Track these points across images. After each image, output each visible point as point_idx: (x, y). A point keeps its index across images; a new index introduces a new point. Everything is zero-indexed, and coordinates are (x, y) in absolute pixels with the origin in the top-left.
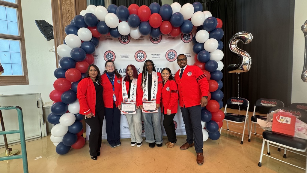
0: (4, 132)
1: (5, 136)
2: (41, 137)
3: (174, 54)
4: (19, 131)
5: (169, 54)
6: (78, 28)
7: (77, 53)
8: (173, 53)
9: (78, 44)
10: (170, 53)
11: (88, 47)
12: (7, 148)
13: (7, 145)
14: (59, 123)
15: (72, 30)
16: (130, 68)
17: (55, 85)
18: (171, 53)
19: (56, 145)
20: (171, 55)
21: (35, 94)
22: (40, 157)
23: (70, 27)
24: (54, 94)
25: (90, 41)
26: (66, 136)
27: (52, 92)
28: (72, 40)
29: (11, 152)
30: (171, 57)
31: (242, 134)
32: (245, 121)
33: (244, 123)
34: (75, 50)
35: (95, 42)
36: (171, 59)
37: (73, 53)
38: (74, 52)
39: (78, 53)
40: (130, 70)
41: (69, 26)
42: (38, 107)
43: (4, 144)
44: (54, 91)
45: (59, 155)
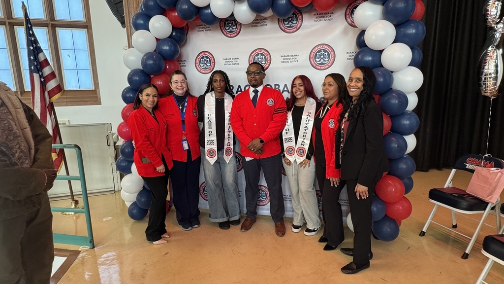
0: (69, 177)
1: (70, 182)
2: (114, 190)
3: (328, 54)
4: (79, 178)
5: (316, 55)
6: (150, 17)
7: (150, 62)
8: (325, 51)
9: (151, 46)
10: (320, 51)
11: (166, 48)
12: (73, 200)
13: (72, 195)
14: (131, 173)
15: (142, 22)
16: (298, 82)
17: (124, 115)
18: (322, 52)
19: (128, 204)
20: (322, 56)
21: (104, 124)
22: (109, 218)
23: (138, 16)
24: (122, 128)
25: (171, 37)
26: (140, 194)
27: (120, 125)
28: (141, 40)
29: (78, 206)
30: (322, 61)
31: (472, 237)
32: (485, 209)
33: (482, 215)
34: (148, 56)
35: (179, 36)
36: (322, 64)
37: (144, 63)
38: (147, 59)
39: (152, 62)
40: (298, 86)
41: (136, 14)
42: (108, 145)
43: (70, 194)
44: (122, 123)
45: (132, 221)
